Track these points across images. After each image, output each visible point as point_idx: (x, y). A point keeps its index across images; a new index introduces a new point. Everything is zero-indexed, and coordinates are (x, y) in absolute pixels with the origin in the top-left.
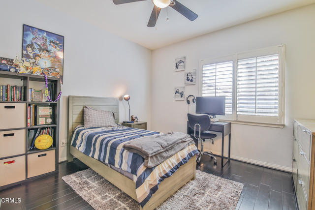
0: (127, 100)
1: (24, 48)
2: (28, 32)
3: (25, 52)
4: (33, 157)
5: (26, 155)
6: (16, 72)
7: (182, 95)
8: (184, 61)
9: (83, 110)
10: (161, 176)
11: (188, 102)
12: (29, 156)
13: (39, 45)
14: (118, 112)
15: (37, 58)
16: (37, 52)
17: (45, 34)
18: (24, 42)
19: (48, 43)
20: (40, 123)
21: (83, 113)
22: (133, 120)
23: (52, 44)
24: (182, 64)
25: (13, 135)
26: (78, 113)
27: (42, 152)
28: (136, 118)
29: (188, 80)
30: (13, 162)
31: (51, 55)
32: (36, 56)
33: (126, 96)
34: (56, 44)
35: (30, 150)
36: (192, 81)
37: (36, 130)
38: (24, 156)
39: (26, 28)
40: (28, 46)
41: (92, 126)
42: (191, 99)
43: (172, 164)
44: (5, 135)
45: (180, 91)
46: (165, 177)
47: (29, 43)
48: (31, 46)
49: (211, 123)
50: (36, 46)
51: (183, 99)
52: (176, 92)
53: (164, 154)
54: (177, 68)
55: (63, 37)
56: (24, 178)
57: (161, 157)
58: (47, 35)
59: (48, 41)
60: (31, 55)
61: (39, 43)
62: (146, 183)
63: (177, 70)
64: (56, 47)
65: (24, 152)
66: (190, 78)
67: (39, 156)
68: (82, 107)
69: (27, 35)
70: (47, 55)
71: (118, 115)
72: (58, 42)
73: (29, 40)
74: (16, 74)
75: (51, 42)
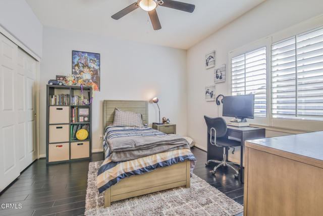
0: (156, 102)
1: (73, 68)
2: (76, 56)
3: (74, 70)
4: (74, 145)
5: (70, 142)
6: (63, 85)
7: (212, 95)
8: (213, 56)
9: (115, 111)
10: (126, 172)
11: (218, 103)
12: (71, 143)
13: (82, 63)
14: (147, 114)
15: (82, 73)
16: (81, 69)
17: (86, 55)
18: (73, 63)
19: (89, 61)
20: (80, 121)
21: (114, 114)
22: (164, 122)
23: (91, 61)
24: (212, 59)
25: (61, 128)
26: (111, 114)
27: (80, 142)
28: (168, 119)
29: (217, 77)
30: (61, 146)
31: (91, 69)
32: (81, 72)
33: (155, 99)
34: (95, 61)
35: (74, 140)
36: (221, 78)
37: (78, 125)
38: (68, 143)
39: (74, 53)
40: (75, 66)
41: (118, 125)
42: (220, 99)
43: (145, 164)
44: (57, 128)
45: (210, 91)
46: (132, 174)
47: (76, 63)
48: (77, 65)
49: (228, 127)
50: (80, 65)
51: (213, 100)
52: (207, 92)
53: (136, 153)
54: (207, 65)
55: (99, 54)
56: (68, 159)
57: (131, 154)
58: (88, 55)
59: (89, 59)
60: (78, 71)
61: (83, 62)
62: (106, 174)
63: (208, 67)
64: (94, 64)
65: (68, 141)
66: (219, 75)
67: (78, 144)
68: (114, 109)
69: (75, 58)
70: (88, 70)
71: (147, 117)
72: (95, 59)
73: (76, 61)
74: (63, 86)
75: (90, 60)
